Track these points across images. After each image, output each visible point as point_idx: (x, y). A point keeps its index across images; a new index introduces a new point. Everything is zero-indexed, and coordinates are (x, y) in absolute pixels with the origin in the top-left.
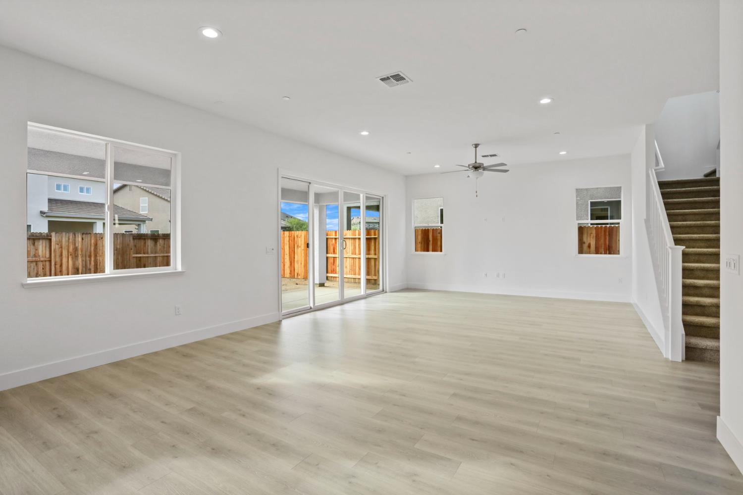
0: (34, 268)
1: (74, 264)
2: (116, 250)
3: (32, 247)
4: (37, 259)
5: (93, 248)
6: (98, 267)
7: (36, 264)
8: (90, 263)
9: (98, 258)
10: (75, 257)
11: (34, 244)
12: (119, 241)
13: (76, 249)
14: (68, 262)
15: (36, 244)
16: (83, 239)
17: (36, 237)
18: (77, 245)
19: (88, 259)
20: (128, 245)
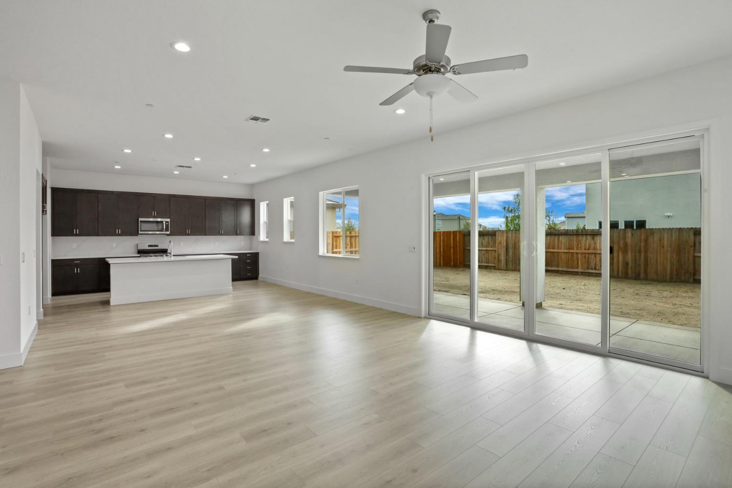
0: (593, 259)
1: (624, 258)
2: (670, 247)
3: (592, 241)
4: (595, 252)
5: (643, 244)
6: (649, 263)
7: (595, 256)
8: (640, 259)
9: (649, 255)
10: (625, 252)
11: (593, 239)
12: (674, 236)
13: (626, 244)
14: (618, 256)
15: (595, 239)
16: (632, 235)
17: (594, 233)
18: (627, 241)
19: (637, 254)
20: (687, 242)
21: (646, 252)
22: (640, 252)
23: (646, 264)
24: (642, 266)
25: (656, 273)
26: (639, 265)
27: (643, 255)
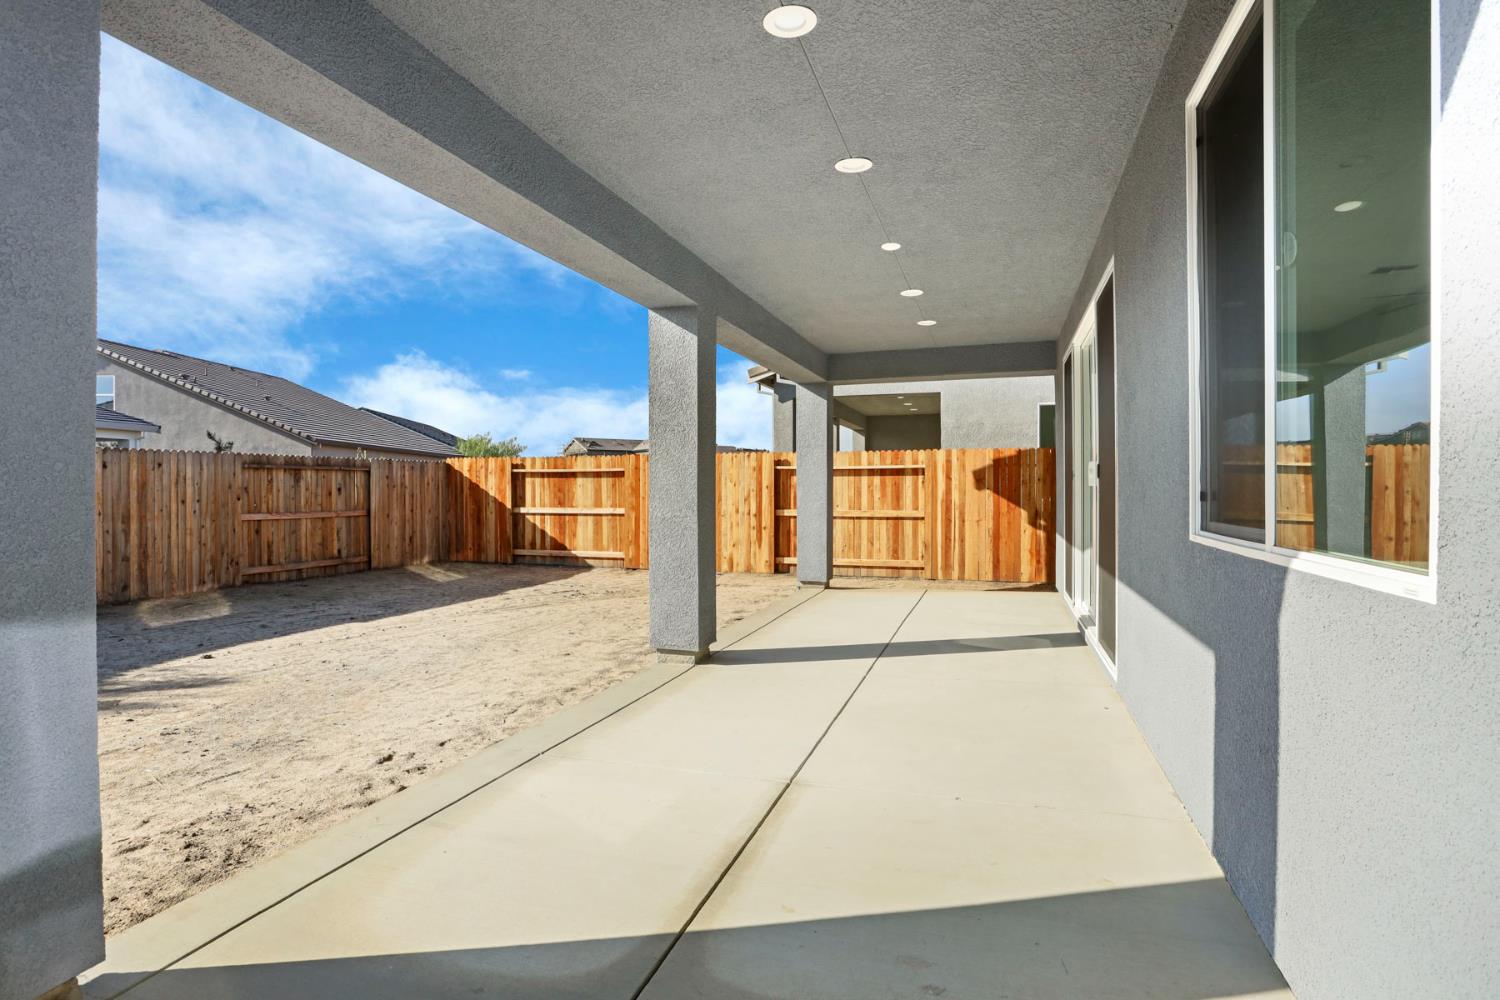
5: (134, 496)
8: (127, 541)
9: (149, 524)
20: (230, 486)
21: (142, 519)
22: (126, 519)
23: (144, 555)
24: (134, 559)
25: (169, 574)
26: (126, 559)
27: (134, 526)
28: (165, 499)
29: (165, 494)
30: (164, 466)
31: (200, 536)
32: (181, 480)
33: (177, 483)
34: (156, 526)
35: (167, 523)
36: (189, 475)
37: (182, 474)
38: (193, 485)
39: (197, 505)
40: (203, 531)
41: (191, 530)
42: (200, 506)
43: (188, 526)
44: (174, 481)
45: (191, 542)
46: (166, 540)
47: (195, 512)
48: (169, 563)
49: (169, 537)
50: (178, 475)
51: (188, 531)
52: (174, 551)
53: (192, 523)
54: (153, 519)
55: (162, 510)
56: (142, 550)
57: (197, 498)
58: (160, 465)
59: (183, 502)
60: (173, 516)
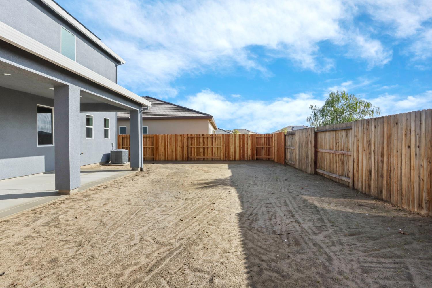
25: (401, 191)
28: (400, 145)
29: (400, 141)
30: (399, 124)
31: (419, 173)
32: (408, 132)
33: (406, 135)
34: (394, 160)
35: (400, 161)
36: (413, 129)
37: (408, 129)
38: (416, 135)
39: (418, 149)
40: (422, 169)
41: (413, 166)
42: (420, 150)
43: (412, 164)
44: (404, 133)
45: (414, 175)
46: (399, 171)
47: (416, 154)
48: (401, 185)
49: (401, 169)
50: (406, 129)
51: (412, 168)
52: (404, 178)
53: (414, 162)
54: (393, 157)
55: (398, 152)
56: (388, 174)
57: (418, 144)
58: (397, 124)
59: (409, 147)
60: (404, 156)
